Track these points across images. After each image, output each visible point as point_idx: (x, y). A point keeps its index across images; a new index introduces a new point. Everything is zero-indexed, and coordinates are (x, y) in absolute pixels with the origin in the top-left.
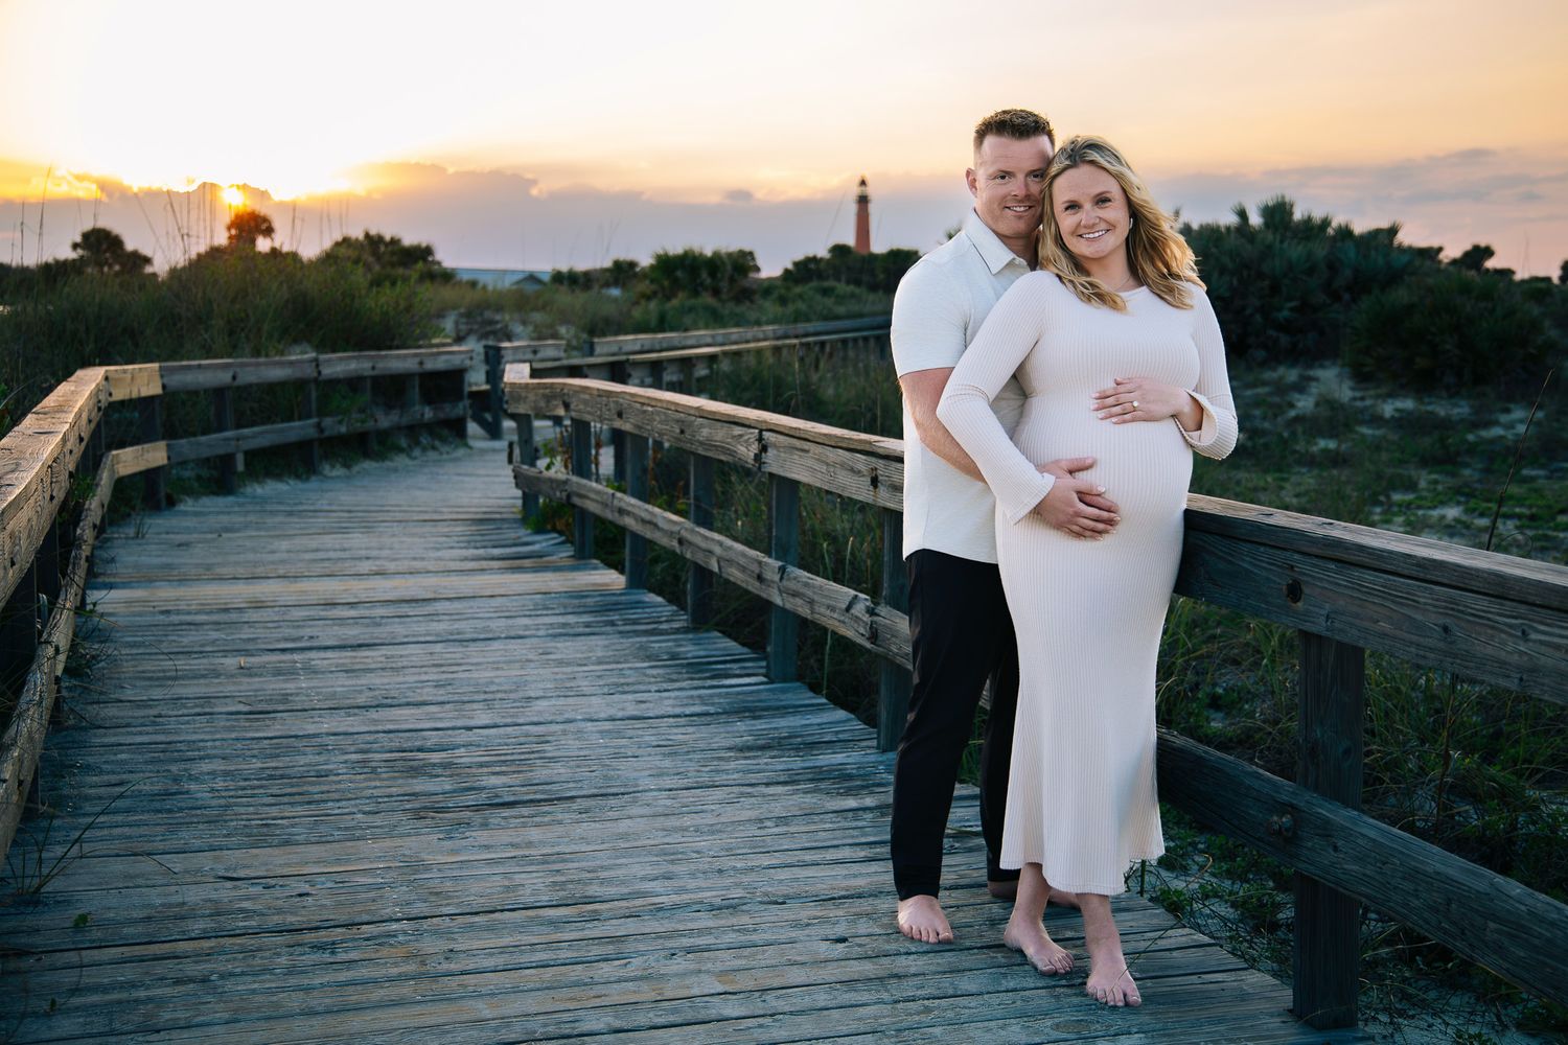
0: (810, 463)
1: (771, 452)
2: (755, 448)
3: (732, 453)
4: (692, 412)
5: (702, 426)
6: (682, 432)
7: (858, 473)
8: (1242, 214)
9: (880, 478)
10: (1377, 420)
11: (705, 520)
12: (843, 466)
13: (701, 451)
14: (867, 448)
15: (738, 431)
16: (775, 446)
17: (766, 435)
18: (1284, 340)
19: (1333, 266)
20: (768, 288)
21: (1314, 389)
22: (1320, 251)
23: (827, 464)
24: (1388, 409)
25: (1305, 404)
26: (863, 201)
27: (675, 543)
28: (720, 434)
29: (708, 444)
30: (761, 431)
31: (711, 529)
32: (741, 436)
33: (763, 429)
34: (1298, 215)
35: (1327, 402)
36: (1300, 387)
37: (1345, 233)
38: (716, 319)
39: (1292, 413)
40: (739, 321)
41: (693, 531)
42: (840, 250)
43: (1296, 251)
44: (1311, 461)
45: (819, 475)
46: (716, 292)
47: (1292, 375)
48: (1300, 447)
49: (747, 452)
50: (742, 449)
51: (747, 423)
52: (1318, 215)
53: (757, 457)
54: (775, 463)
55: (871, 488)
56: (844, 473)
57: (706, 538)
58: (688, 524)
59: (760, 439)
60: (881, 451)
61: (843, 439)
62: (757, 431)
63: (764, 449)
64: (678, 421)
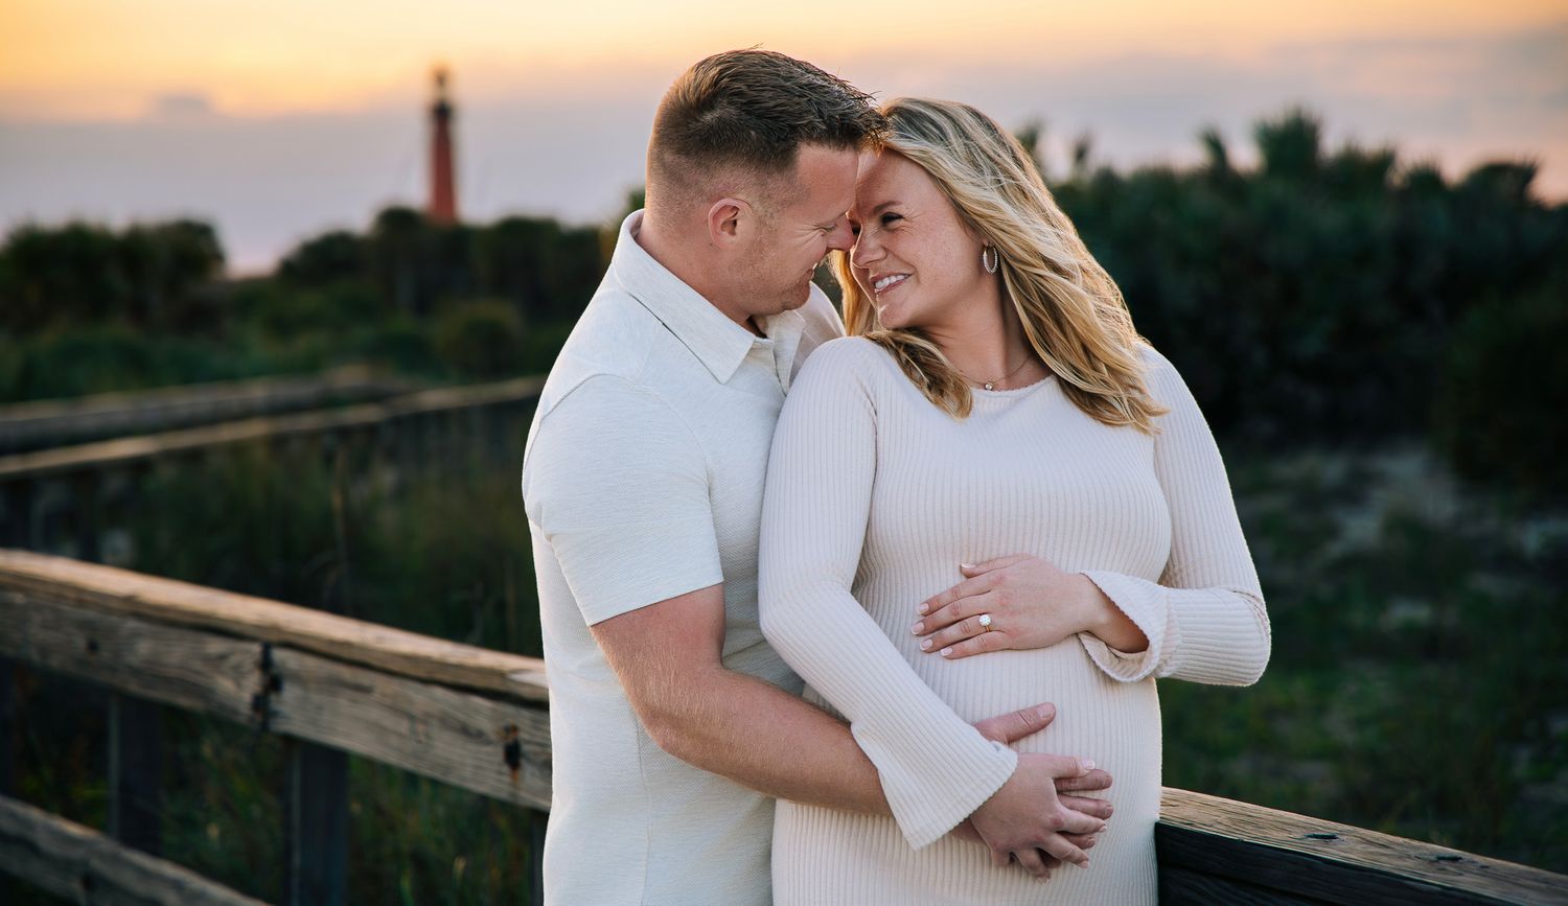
0: (375, 714)
1: (290, 693)
2: (253, 683)
3: (203, 692)
4: (115, 605)
5: (136, 635)
6: (93, 647)
7: (476, 736)
8: (1216, 145)
9: (525, 748)
10: (1508, 561)
11: (142, 834)
12: (446, 721)
13: (134, 687)
14: (496, 684)
15: (216, 646)
16: (299, 679)
17: (279, 655)
18: (1314, 398)
19: (1406, 246)
21: (1382, 499)
22: (1382, 219)
23: (411, 717)
24: (1532, 537)
25: (1362, 529)
26: (442, 115)
27: (76, 887)
28: (177, 653)
29: (150, 673)
30: (267, 647)
31: (155, 851)
32: (223, 657)
33: (271, 641)
35: (1405, 525)
36: (1352, 493)
37: (1427, 180)
38: (139, 370)
39: (1335, 549)
40: (191, 375)
41: (116, 860)
42: (396, 220)
43: (1329, 218)
44: (1381, 648)
45: (394, 741)
46: (138, 311)
47: (1331, 469)
48: (1358, 617)
49: (238, 689)
50: (225, 685)
51: (236, 628)
53: (260, 703)
54: (295, 714)
55: (506, 769)
56: (448, 736)
57: (145, 874)
58: (107, 844)
59: (266, 664)
60: (525, 692)
61: (443, 665)
62: (256, 648)
63: (273, 682)
64: (86, 626)
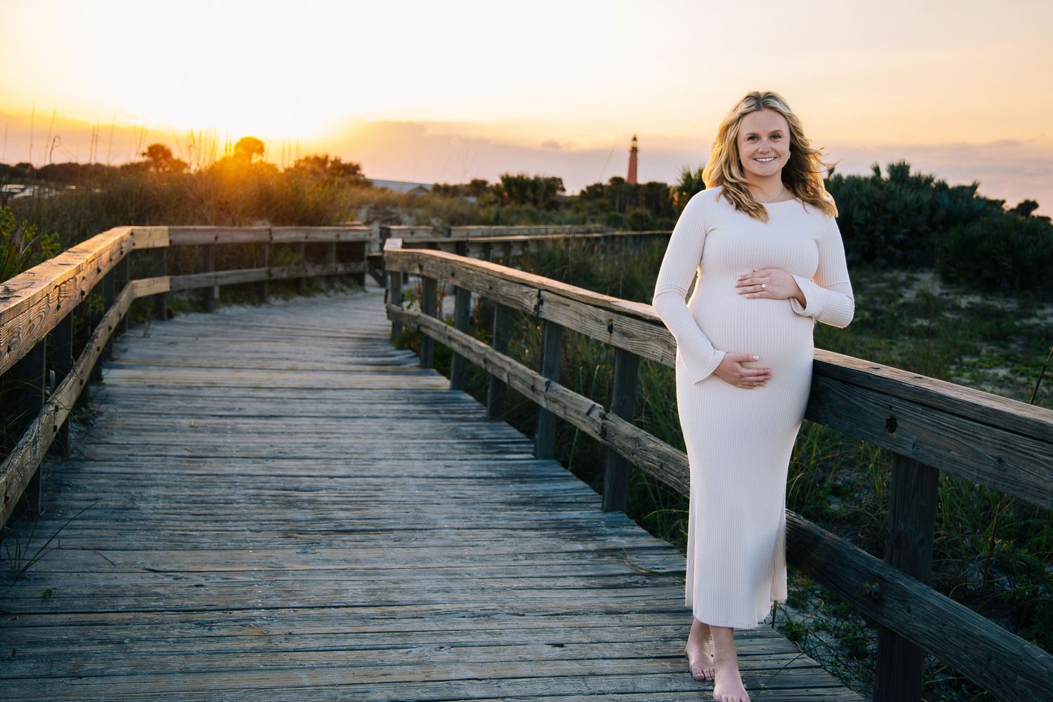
0: (570, 313)
1: (546, 305)
2: (535, 301)
3: (521, 304)
4: (497, 275)
5: (503, 285)
6: (491, 288)
7: (600, 322)
8: (877, 170)
9: (614, 326)
10: (956, 309)
11: (502, 348)
12: (591, 316)
13: (501, 301)
14: (607, 305)
15: (525, 289)
16: (549, 301)
17: (543, 293)
18: (899, 253)
19: (933, 207)
20: (570, 203)
21: (916, 286)
22: (926, 198)
23: (581, 315)
24: (964, 302)
25: (909, 295)
26: (634, 150)
27: (481, 362)
28: (514, 291)
29: (505, 297)
30: (540, 290)
31: (505, 354)
32: (527, 293)
33: (541, 289)
34: (912, 173)
35: (924, 295)
36: (907, 284)
37: (942, 186)
38: (534, 219)
39: (901, 301)
40: (548, 221)
41: (493, 354)
42: (617, 181)
43: (910, 196)
44: (912, 333)
45: (575, 322)
46: (535, 202)
47: (903, 276)
48: (905, 322)
49: (530, 304)
50: (527, 302)
51: (532, 284)
52: (925, 173)
53: (537, 308)
54: (547, 313)
55: (608, 333)
56: (591, 321)
57: (501, 359)
58: (491, 349)
59: (539, 296)
60: (616, 308)
61: (592, 298)
62: (537, 290)
63: (541, 302)
64: (489, 281)
